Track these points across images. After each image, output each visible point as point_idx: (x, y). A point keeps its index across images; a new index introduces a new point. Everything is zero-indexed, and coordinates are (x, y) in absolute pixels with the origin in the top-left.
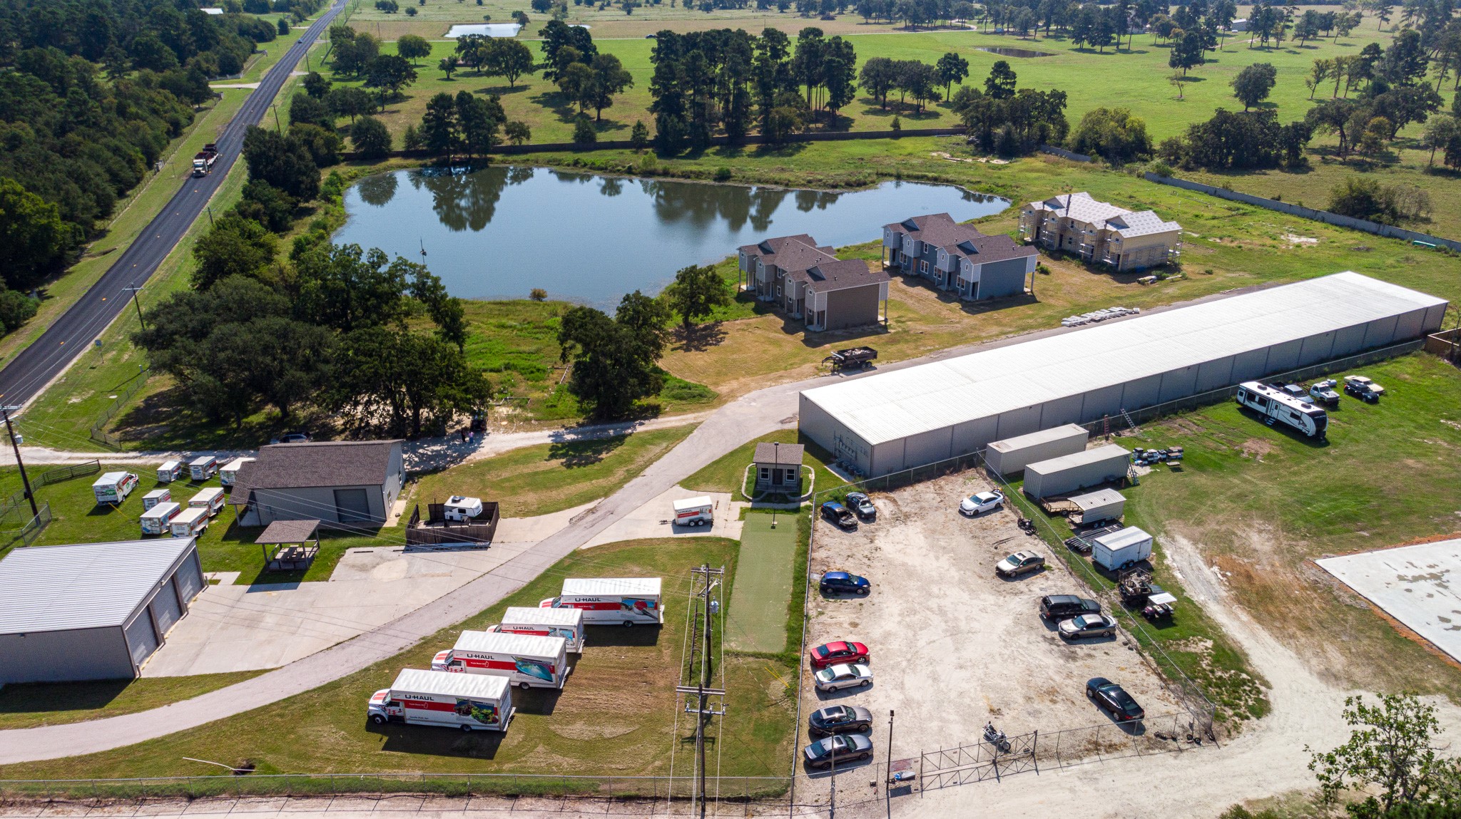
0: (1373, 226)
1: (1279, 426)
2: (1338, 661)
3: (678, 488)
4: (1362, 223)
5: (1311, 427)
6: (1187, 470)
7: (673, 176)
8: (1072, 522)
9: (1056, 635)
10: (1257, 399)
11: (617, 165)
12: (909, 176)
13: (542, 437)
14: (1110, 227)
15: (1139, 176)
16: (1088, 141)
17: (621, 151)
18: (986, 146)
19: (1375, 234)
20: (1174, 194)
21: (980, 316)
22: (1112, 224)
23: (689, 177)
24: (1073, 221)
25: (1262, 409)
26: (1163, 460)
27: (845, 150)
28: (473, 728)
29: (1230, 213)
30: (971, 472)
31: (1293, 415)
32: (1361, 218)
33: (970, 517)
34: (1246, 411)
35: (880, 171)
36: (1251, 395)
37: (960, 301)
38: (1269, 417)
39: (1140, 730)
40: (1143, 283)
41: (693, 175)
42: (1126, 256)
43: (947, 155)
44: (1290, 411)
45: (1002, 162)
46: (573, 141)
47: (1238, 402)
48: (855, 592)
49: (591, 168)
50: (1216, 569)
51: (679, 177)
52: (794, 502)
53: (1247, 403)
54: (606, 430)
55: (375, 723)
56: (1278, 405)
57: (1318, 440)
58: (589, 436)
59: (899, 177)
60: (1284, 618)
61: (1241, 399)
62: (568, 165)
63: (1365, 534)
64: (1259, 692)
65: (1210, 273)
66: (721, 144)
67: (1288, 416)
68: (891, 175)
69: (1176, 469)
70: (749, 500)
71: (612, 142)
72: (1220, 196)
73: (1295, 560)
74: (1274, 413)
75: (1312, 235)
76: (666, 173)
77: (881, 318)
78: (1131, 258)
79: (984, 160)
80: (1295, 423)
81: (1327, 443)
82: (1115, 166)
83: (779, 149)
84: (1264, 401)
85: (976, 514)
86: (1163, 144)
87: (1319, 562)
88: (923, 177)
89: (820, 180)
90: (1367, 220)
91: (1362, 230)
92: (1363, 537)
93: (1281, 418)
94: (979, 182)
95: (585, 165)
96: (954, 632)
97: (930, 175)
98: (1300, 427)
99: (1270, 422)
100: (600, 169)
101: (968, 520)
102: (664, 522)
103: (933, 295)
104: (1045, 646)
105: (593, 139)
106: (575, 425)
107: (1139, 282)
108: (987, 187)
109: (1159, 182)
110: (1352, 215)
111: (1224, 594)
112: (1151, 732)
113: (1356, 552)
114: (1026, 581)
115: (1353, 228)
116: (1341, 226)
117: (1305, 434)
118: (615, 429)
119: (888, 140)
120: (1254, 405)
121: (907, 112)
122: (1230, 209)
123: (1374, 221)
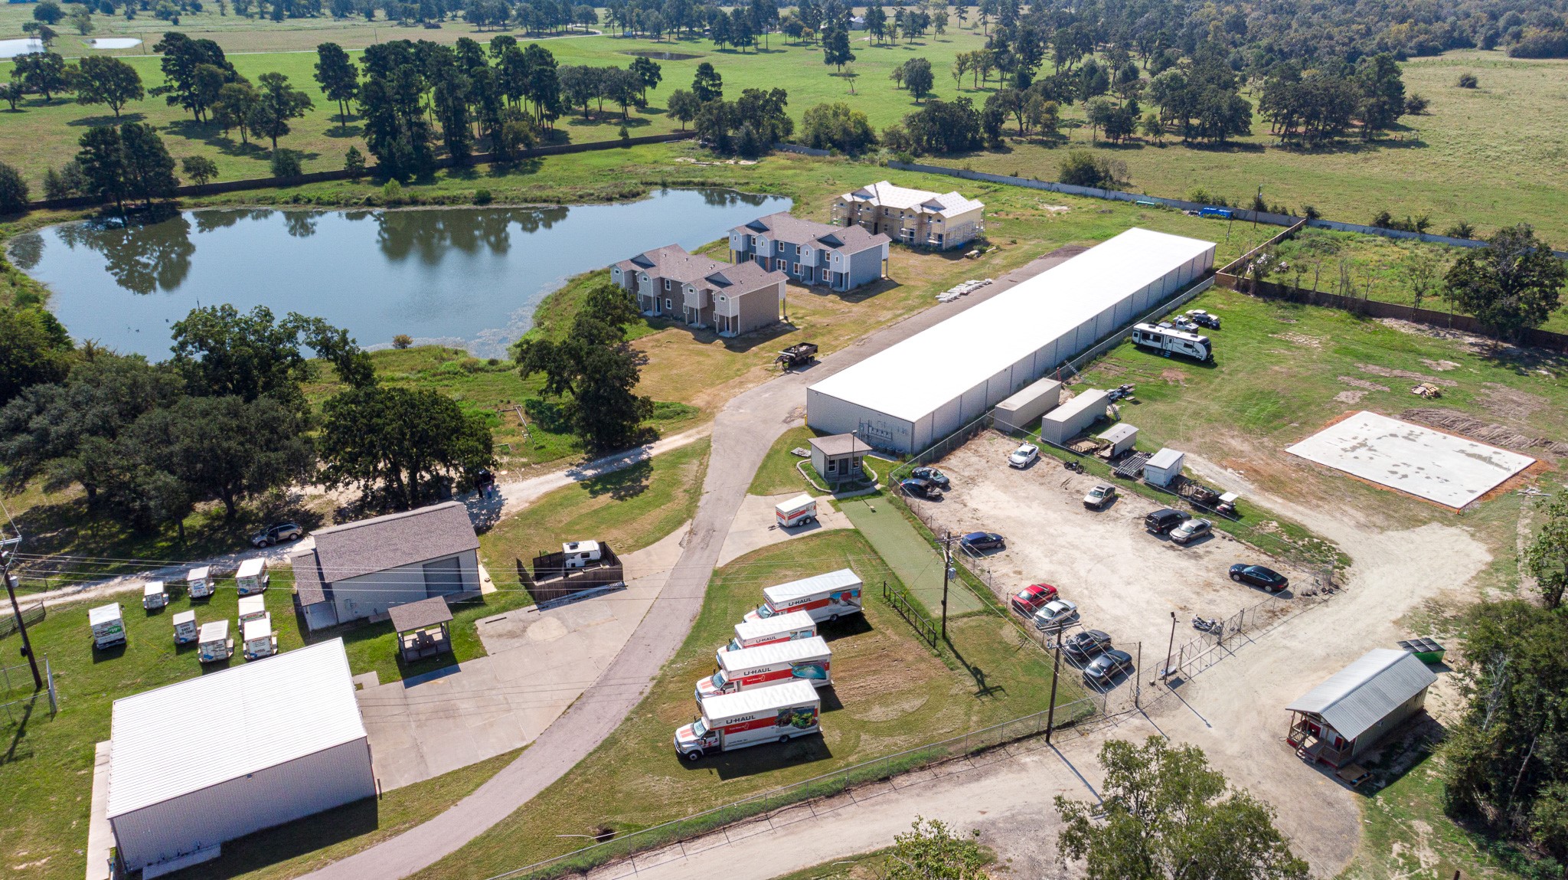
0: (1099, 192)
1: (1175, 356)
2: (1361, 517)
3: (750, 497)
4: (1091, 190)
5: (1202, 352)
6: (1145, 402)
7: (424, 204)
8: (1102, 457)
9: (1170, 543)
10: (1151, 337)
11: (351, 198)
12: (674, 183)
13: (560, 478)
14: (926, 210)
15: (882, 165)
16: (823, 137)
17: (339, 182)
18: (724, 148)
19: (1103, 198)
20: (925, 179)
21: (863, 303)
22: (928, 207)
23: (443, 204)
24: (887, 209)
25: (1157, 345)
26: (1121, 397)
27: (586, 162)
28: (791, 736)
29: (983, 191)
30: (987, 434)
31: (1186, 345)
32: (1089, 186)
33: (1022, 469)
34: (1141, 348)
35: (644, 180)
36: (1145, 335)
37: (834, 293)
38: (1165, 351)
39: (1289, 595)
40: (971, 258)
41: (447, 201)
42: (948, 235)
43: (693, 161)
44: (1183, 343)
45: (750, 163)
46: (272, 176)
47: (1133, 342)
48: (996, 547)
49: (318, 204)
50: (1230, 470)
51: (431, 204)
52: (868, 487)
53: (1142, 342)
54: (621, 460)
55: (690, 760)
56: (1171, 339)
57: (1208, 363)
58: (608, 470)
59: (665, 185)
60: (1301, 493)
61: (1136, 339)
62: (287, 203)
63: (1295, 425)
64: (1334, 549)
65: (1014, 242)
66: (448, 167)
67: (1182, 347)
68: (656, 184)
69: (1136, 402)
70: (829, 494)
71: (321, 174)
72: (963, 177)
73: (1273, 453)
74: (1169, 347)
75: (1060, 204)
76: (414, 202)
77: (781, 317)
78: (952, 236)
79: (732, 162)
80: (1189, 351)
81: (1215, 365)
82: (854, 157)
83: (516, 166)
84: (1158, 338)
85: (1027, 466)
86: (887, 134)
87: (1288, 450)
88: (689, 183)
89: (592, 194)
90: (1095, 187)
91: (1093, 196)
92: (1295, 428)
93: (1175, 350)
94: (747, 183)
95: (310, 201)
96: (1099, 560)
97: (696, 180)
98: (1194, 354)
99: (1167, 355)
100: (330, 204)
101: (1023, 472)
102: (772, 528)
103: (806, 291)
104: (1171, 553)
105: (296, 170)
106: (582, 461)
107: (967, 257)
108: (758, 186)
109: (904, 169)
110: (1082, 184)
111: (1252, 487)
112: (1297, 593)
113: (1301, 439)
114: (1113, 508)
115: (1086, 196)
116: (1075, 194)
117: (1199, 360)
118: (628, 457)
119: (619, 150)
120: (1150, 343)
121: (614, 121)
122: (981, 188)
123: (1101, 188)
